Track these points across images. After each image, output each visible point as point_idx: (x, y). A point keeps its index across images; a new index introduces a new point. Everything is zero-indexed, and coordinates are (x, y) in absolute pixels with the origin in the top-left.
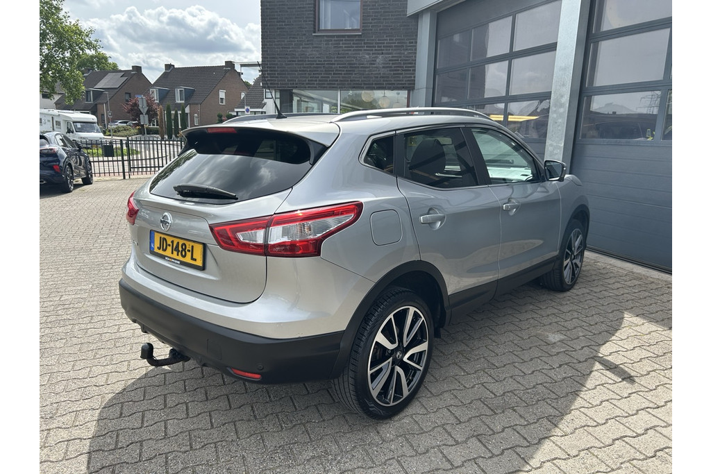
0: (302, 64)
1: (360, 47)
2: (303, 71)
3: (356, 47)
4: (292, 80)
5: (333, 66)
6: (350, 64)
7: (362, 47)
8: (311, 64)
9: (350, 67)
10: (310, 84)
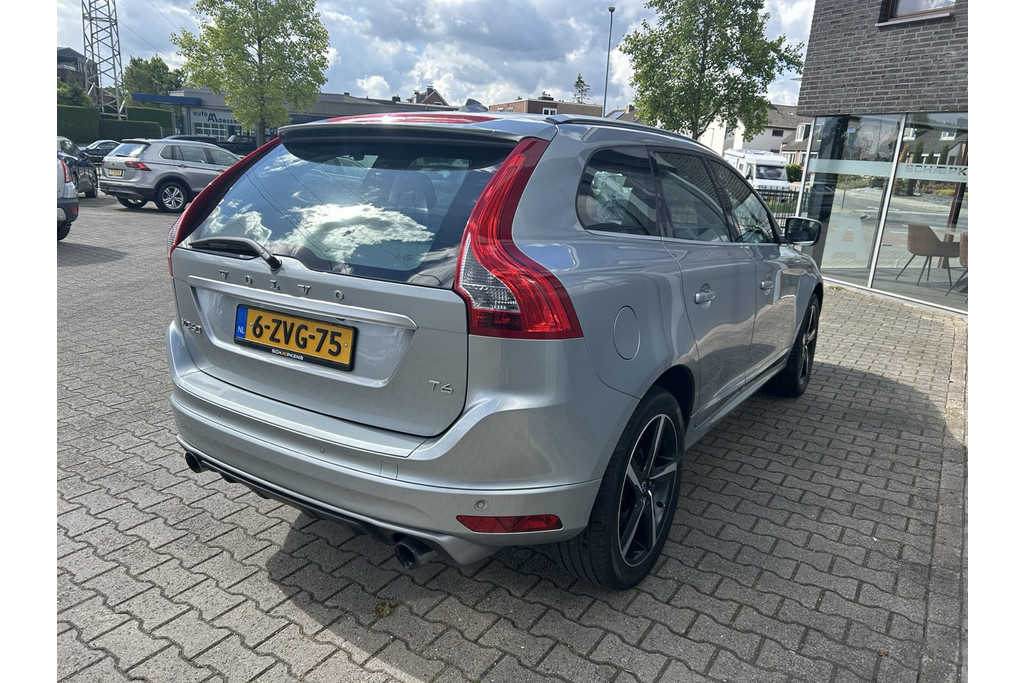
0: (852, 75)
1: (945, 38)
2: (853, 85)
3: (940, 38)
4: (834, 101)
5: (897, 74)
6: (925, 68)
7: (948, 37)
8: (865, 73)
9: (923, 74)
10: (858, 105)
